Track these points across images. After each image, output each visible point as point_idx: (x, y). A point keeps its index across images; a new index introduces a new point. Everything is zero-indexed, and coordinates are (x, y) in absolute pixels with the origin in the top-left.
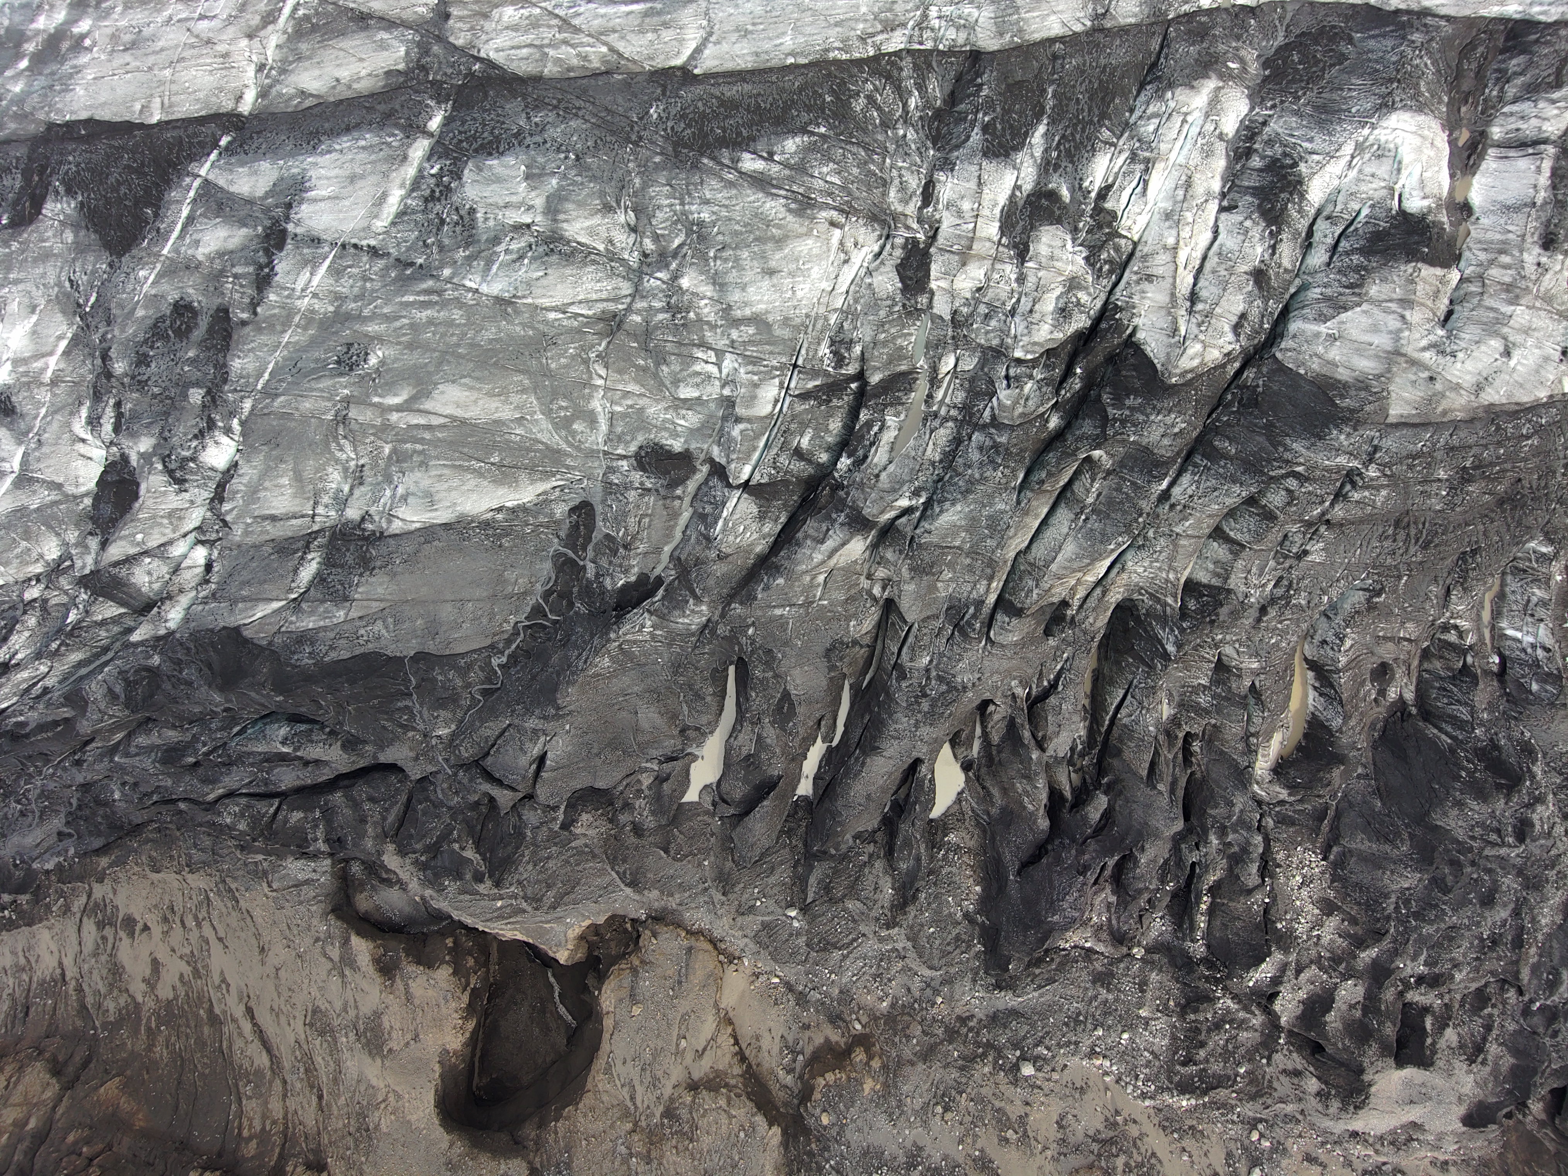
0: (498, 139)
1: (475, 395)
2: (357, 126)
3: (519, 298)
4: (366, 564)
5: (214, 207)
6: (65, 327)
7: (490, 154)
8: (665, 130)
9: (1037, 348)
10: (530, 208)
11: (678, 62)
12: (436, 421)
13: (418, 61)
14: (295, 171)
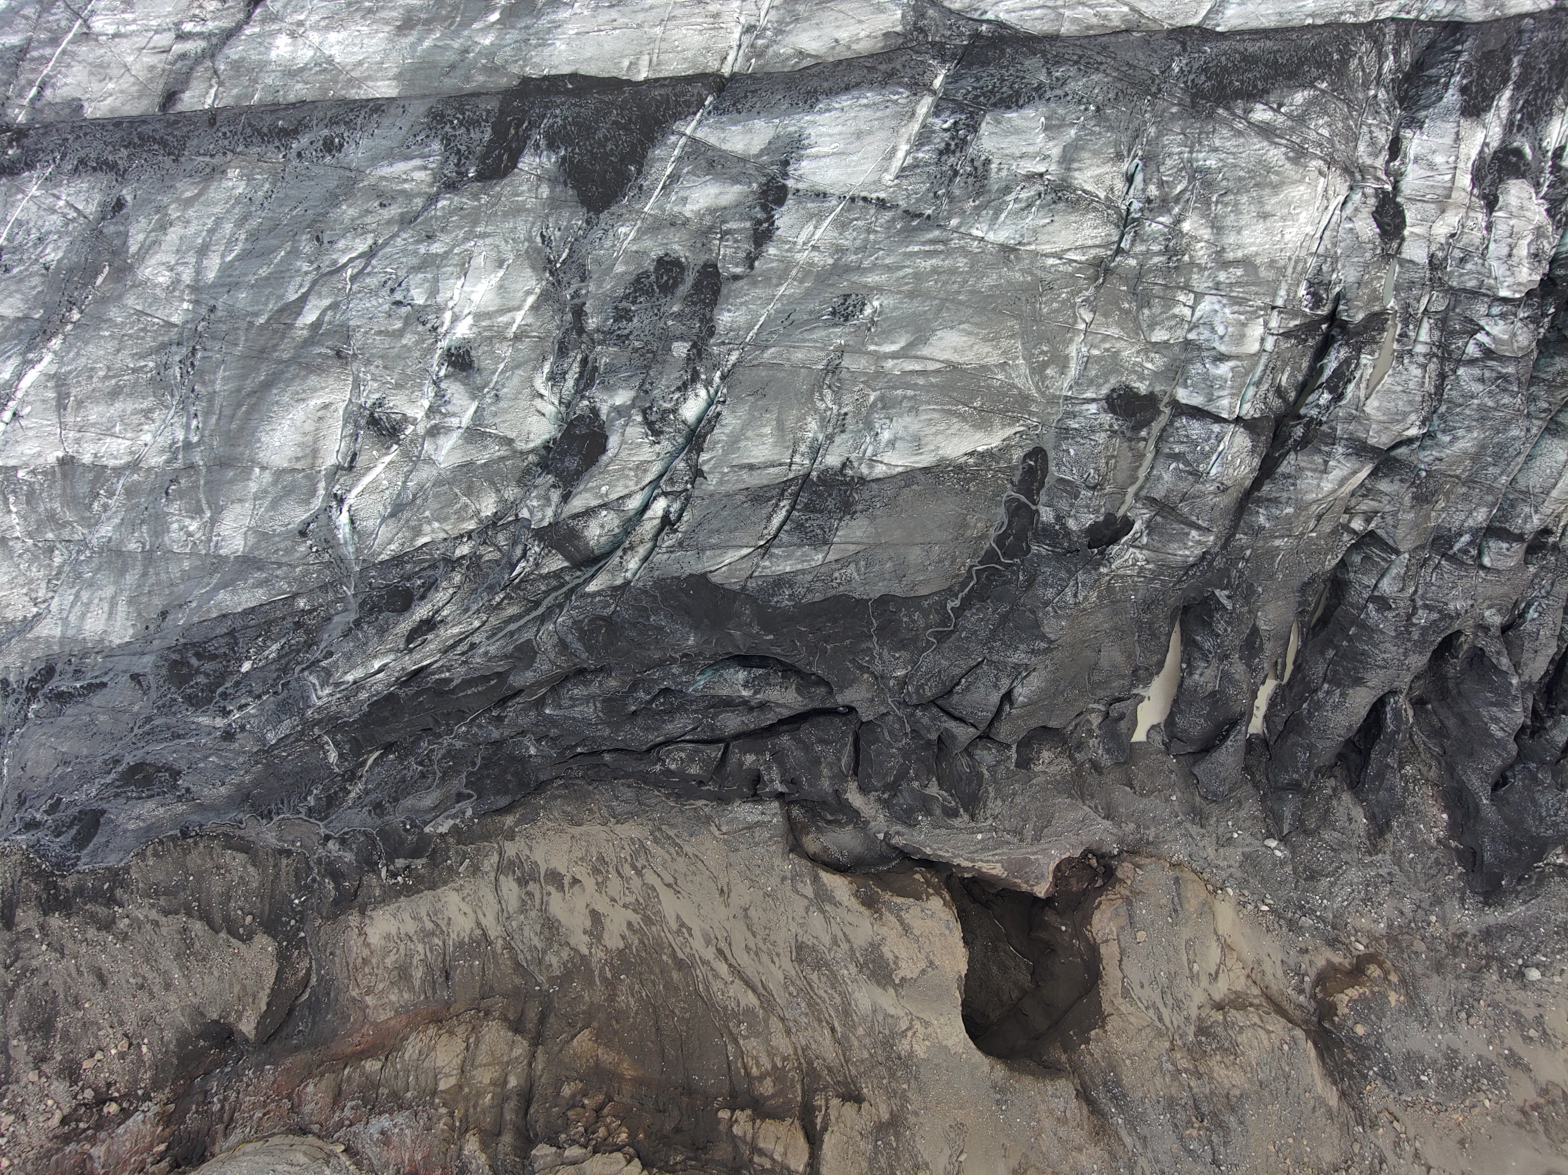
0: (1018, 94)
1: (973, 339)
2: (857, 85)
3: (1024, 245)
4: (847, 508)
5: (704, 163)
6: (534, 283)
7: (1009, 108)
8: (1185, 83)
9: (1522, 288)
10: (1046, 157)
11: (1194, 21)
12: (932, 366)
13: (915, 24)
14: (791, 129)
